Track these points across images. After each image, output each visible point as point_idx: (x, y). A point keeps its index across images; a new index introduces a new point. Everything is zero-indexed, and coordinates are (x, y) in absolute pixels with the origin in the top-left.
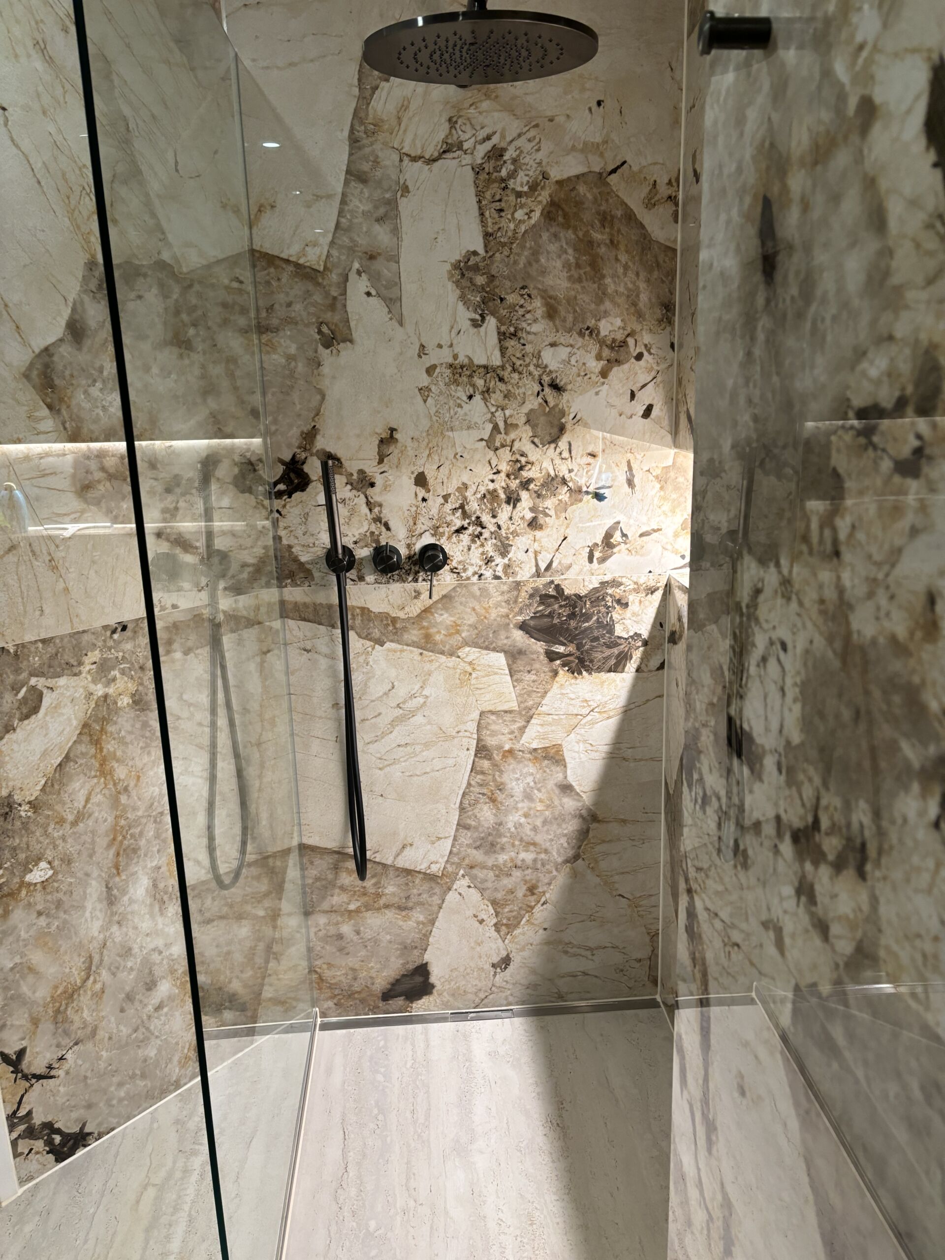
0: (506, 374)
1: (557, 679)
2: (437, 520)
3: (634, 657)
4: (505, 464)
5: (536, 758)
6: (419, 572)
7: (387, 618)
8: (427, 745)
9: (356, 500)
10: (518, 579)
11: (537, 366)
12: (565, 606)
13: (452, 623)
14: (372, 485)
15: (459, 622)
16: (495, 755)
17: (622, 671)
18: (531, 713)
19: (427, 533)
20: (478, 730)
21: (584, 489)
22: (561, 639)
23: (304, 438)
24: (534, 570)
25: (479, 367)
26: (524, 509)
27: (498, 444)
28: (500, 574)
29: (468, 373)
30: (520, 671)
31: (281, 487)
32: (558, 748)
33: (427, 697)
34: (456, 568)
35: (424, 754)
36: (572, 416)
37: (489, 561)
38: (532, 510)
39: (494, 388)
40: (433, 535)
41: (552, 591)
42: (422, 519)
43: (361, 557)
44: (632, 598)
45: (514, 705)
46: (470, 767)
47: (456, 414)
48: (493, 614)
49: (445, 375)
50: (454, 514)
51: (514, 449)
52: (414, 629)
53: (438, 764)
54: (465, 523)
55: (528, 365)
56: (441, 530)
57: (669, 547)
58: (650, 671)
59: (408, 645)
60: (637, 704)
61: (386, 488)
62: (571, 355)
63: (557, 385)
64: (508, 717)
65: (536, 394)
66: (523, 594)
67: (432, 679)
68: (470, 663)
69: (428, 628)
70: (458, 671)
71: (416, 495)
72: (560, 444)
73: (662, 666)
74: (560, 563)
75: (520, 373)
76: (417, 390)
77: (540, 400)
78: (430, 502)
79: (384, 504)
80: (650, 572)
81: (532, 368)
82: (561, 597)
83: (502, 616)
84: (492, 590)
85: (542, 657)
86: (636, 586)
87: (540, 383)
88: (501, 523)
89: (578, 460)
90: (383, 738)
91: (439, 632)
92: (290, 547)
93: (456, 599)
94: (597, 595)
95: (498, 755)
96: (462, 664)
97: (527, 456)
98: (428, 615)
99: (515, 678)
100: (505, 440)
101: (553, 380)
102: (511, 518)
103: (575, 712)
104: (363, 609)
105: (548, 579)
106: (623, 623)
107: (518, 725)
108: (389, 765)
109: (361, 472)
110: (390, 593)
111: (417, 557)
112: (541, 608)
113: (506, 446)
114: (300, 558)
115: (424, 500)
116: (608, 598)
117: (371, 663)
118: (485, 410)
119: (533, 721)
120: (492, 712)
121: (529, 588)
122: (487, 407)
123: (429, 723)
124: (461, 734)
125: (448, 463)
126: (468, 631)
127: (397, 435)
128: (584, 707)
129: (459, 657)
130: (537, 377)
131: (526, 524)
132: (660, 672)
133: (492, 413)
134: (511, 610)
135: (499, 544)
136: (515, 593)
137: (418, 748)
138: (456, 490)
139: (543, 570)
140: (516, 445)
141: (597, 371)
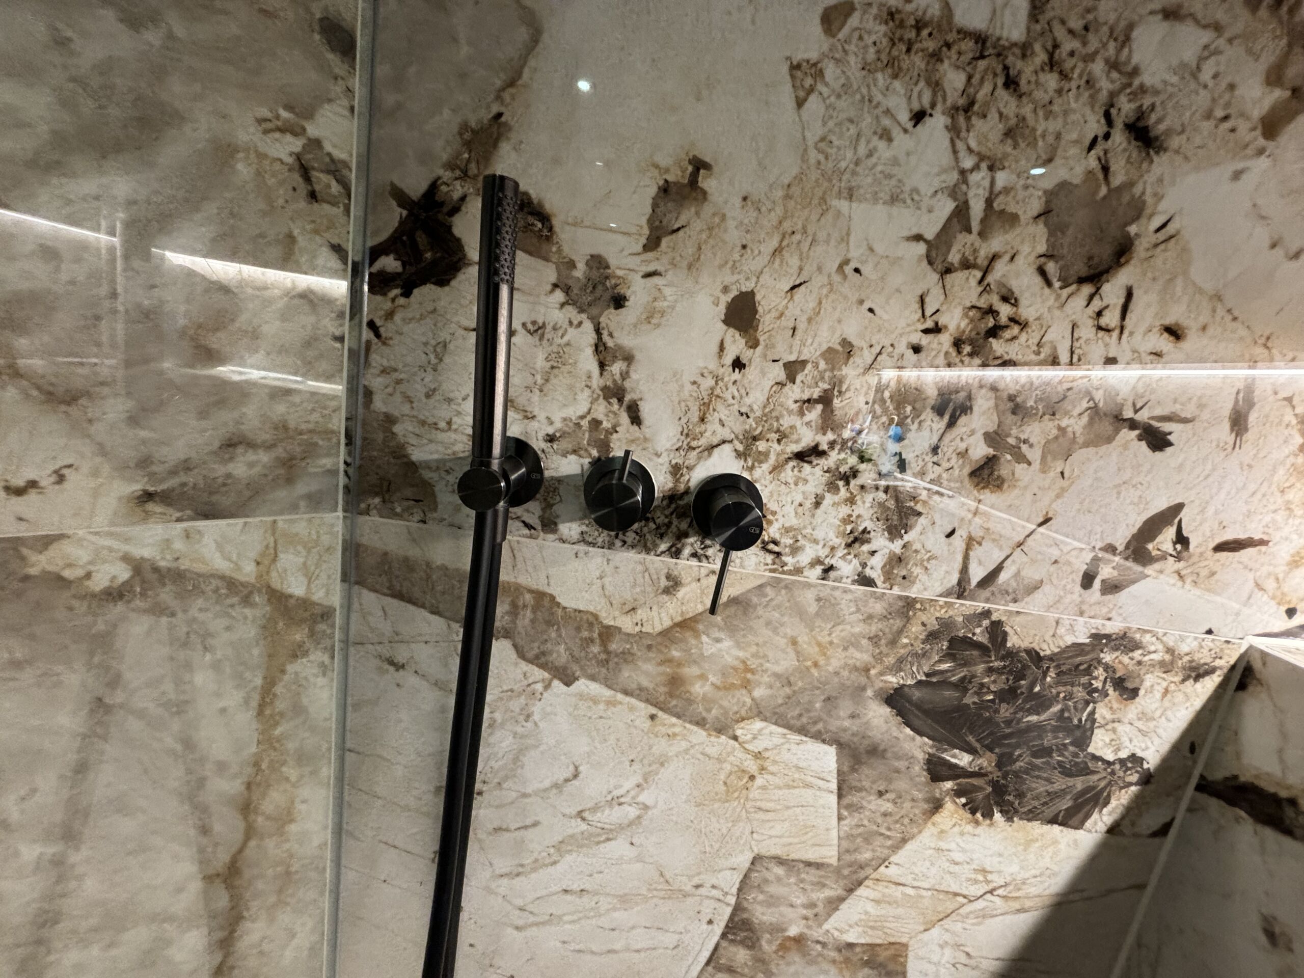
0: (1026, 70)
1: (937, 818)
2: (758, 420)
3: (1114, 803)
4: (958, 312)
5: (847, 961)
6: (686, 535)
7: (591, 625)
8: (625, 900)
9: (572, 333)
10: (913, 593)
11: (1113, 65)
12: (999, 671)
13: (736, 663)
14: (619, 302)
15: (753, 663)
16: (763, 943)
17: (1079, 826)
18: (862, 874)
19: (727, 448)
20: (740, 890)
21: (1128, 414)
22: (971, 739)
23: (468, 144)
24: (954, 578)
25: (964, 33)
26: (973, 432)
27: (954, 257)
28: (875, 574)
29: (931, 45)
30: (860, 790)
31: (390, 263)
32: (899, 951)
33: (646, 807)
34: (776, 543)
35: (616, 915)
36: (1157, 222)
37: (857, 539)
38: (992, 438)
39: (986, 104)
40: (739, 455)
41: (980, 635)
42: (721, 412)
43: (554, 474)
44: (1152, 682)
45: (830, 854)
46: (706, 954)
47: (870, 155)
48: (836, 660)
49: (869, 40)
50: (801, 413)
51: (990, 279)
52: (648, 660)
53: (640, 939)
54: (824, 441)
55: (1089, 58)
56: (761, 446)
57: (1270, 585)
58: (1136, 835)
59: (626, 693)
60: (1085, 894)
61: (651, 316)
62: (1208, 52)
63: (1146, 129)
64: (812, 875)
65: (1087, 142)
66: (915, 629)
67: (665, 774)
68: (758, 756)
69: (679, 665)
70: (727, 767)
71: (722, 348)
72: (1106, 288)
73: (1163, 831)
74: (1017, 574)
75: (1064, 76)
76: (785, 69)
77: (1092, 162)
78: (751, 372)
79: (638, 356)
80: (1210, 632)
81: (1098, 68)
82: (997, 652)
83: (856, 669)
84: (846, 607)
85: (919, 770)
86: (1168, 657)
87: (1107, 116)
88: (908, 456)
89: (1138, 337)
90: (534, 870)
91: (703, 677)
92: (390, 420)
93: (760, 611)
94: (1079, 659)
95: (770, 942)
96: (739, 754)
97: (1015, 304)
98: (688, 634)
99: (846, 801)
100: (975, 251)
101: (1141, 115)
102: (935, 450)
103: (955, 888)
104: (540, 596)
105: (981, 606)
106: (1114, 731)
107: (828, 893)
108: (537, 924)
109: (598, 262)
110: (609, 569)
111: (691, 498)
112: (945, 666)
113: (974, 266)
114: (410, 450)
115: (738, 364)
116: (1100, 672)
117: (536, 717)
118: (946, 158)
119: (861, 891)
120: (780, 861)
121: (930, 619)
122: (955, 152)
123: (639, 859)
124: (701, 891)
125: (818, 280)
126: (771, 687)
127: (707, 183)
128: (976, 882)
129: (735, 738)
130: (1103, 96)
131: (967, 470)
132: (1157, 840)
133: (963, 172)
134: (879, 658)
135: (891, 504)
136: (898, 623)
137: (605, 903)
138: (823, 355)
139: (974, 581)
140: (1000, 270)
141: (1257, 113)
